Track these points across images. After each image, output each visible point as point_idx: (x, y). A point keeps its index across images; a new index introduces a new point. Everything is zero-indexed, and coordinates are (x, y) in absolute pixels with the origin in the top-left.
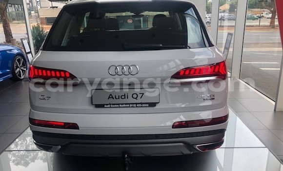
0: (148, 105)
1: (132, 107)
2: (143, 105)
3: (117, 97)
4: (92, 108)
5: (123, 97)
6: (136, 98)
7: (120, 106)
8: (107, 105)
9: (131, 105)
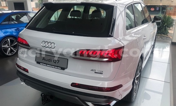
0: (60, 68)
1: (53, 67)
2: (58, 68)
3: (46, 60)
4: (36, 63)
5: (49, 60)
6: (55, 63)
7: (47, 65)
8: (42, 63)
9: (52, 66)
